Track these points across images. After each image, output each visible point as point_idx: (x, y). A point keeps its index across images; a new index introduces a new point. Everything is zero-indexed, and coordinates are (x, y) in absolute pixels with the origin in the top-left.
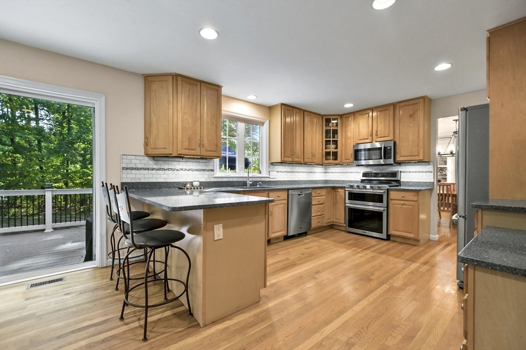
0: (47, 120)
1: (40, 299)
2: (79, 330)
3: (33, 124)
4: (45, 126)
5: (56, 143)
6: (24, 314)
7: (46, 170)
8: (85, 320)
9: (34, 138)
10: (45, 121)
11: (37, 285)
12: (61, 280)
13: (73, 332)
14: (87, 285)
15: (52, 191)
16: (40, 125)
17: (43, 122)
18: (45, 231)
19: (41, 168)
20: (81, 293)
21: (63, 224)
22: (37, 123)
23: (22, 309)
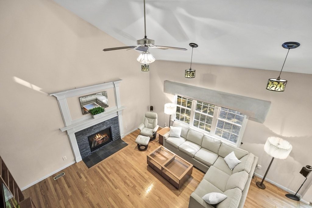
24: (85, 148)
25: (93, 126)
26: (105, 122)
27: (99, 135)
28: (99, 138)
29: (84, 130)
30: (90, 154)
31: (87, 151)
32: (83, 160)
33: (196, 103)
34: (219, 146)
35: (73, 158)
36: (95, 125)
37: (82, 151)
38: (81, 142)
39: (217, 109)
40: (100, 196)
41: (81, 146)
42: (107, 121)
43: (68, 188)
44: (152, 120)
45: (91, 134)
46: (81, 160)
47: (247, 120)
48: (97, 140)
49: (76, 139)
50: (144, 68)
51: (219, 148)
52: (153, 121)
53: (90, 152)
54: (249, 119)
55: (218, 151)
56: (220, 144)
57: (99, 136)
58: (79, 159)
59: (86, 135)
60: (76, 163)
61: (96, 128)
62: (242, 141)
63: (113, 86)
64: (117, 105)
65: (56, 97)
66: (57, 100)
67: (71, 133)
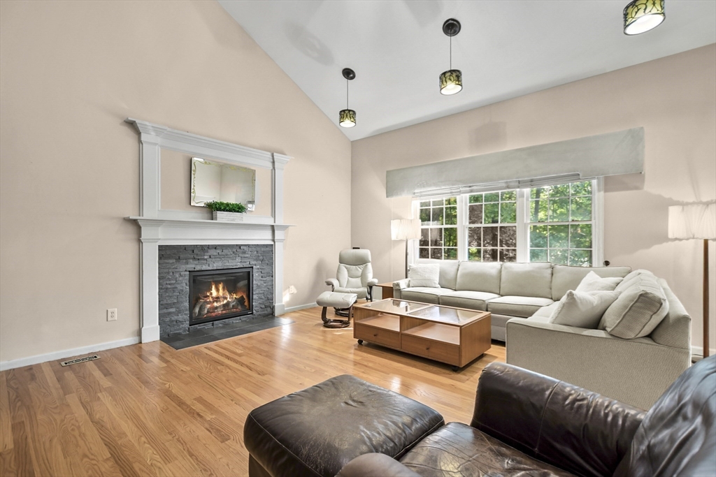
24: (174, 303)
25: (209, 247)
26: (240, 246)
27: (221, 286)
28: (217, 299)
29: (185, 248)
30: (185, 331)
31: (180, 317)
32: (162, 339)
33: (466, 204)
34: (550, 276)
35: (135, 327)
36: (215, 247)
37: (165, 311)
38: (169, 279)
39: (521, 199)
40: (208, 386)
41: (166, 292)
42: (245, 248)
43: (102, 376)
44: (358, 270)
45: (198, 268)
46: (158, 338)
47: (602, 193)
48: (210, 303)
49: (159, 264)
50: (345, 115)
51: (551, 282)
52: (361, 271)
53: (186, 325)
54: (606, 191)
55: (551, 289)
56: (549, 271)
57: (221, 293)
58: (152, 332)
59: (187, 263)
60: (141, 343)
61: (215, 254)
62: (605, 256)
63: (270, 165)
64: (274, 215)
65: (139, 133)
66: (140, 142)
67: (150, 241)
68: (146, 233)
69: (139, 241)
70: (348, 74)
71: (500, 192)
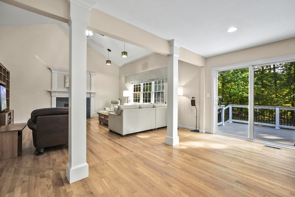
0: (281, 67)
1: (268, 151)
2: (284, 169)
3: (272, 71)
4: (279, 71)
5: (285, 80)
6: (261, 153)
7: (279, 96)
8: (288, 167)
9: (272, 79)
10: (280, 68)
11: (268, 146)
12: (279, 149)
13: (280, 168)
14: (293, 156)
15: (279, 107)
16: (276, 71)
17: (278, 69)
18: (276, 128)
19: (277, 95)
20: (288, 158)
21: (286, 126)
22: (274, 71)
23: (261, 151)
29: (63, 98)
49: (56, 102)
50: (108, 62)
59: (64, 102)
62: (165, 101)
63: (90, 76)
64: (91, 90)
65: (51, 71)
66: (52, 72)
67: (54, 96)
68: (53, 94)
69: (51, 96)
70: (109, 50)
71: (148, 82)
